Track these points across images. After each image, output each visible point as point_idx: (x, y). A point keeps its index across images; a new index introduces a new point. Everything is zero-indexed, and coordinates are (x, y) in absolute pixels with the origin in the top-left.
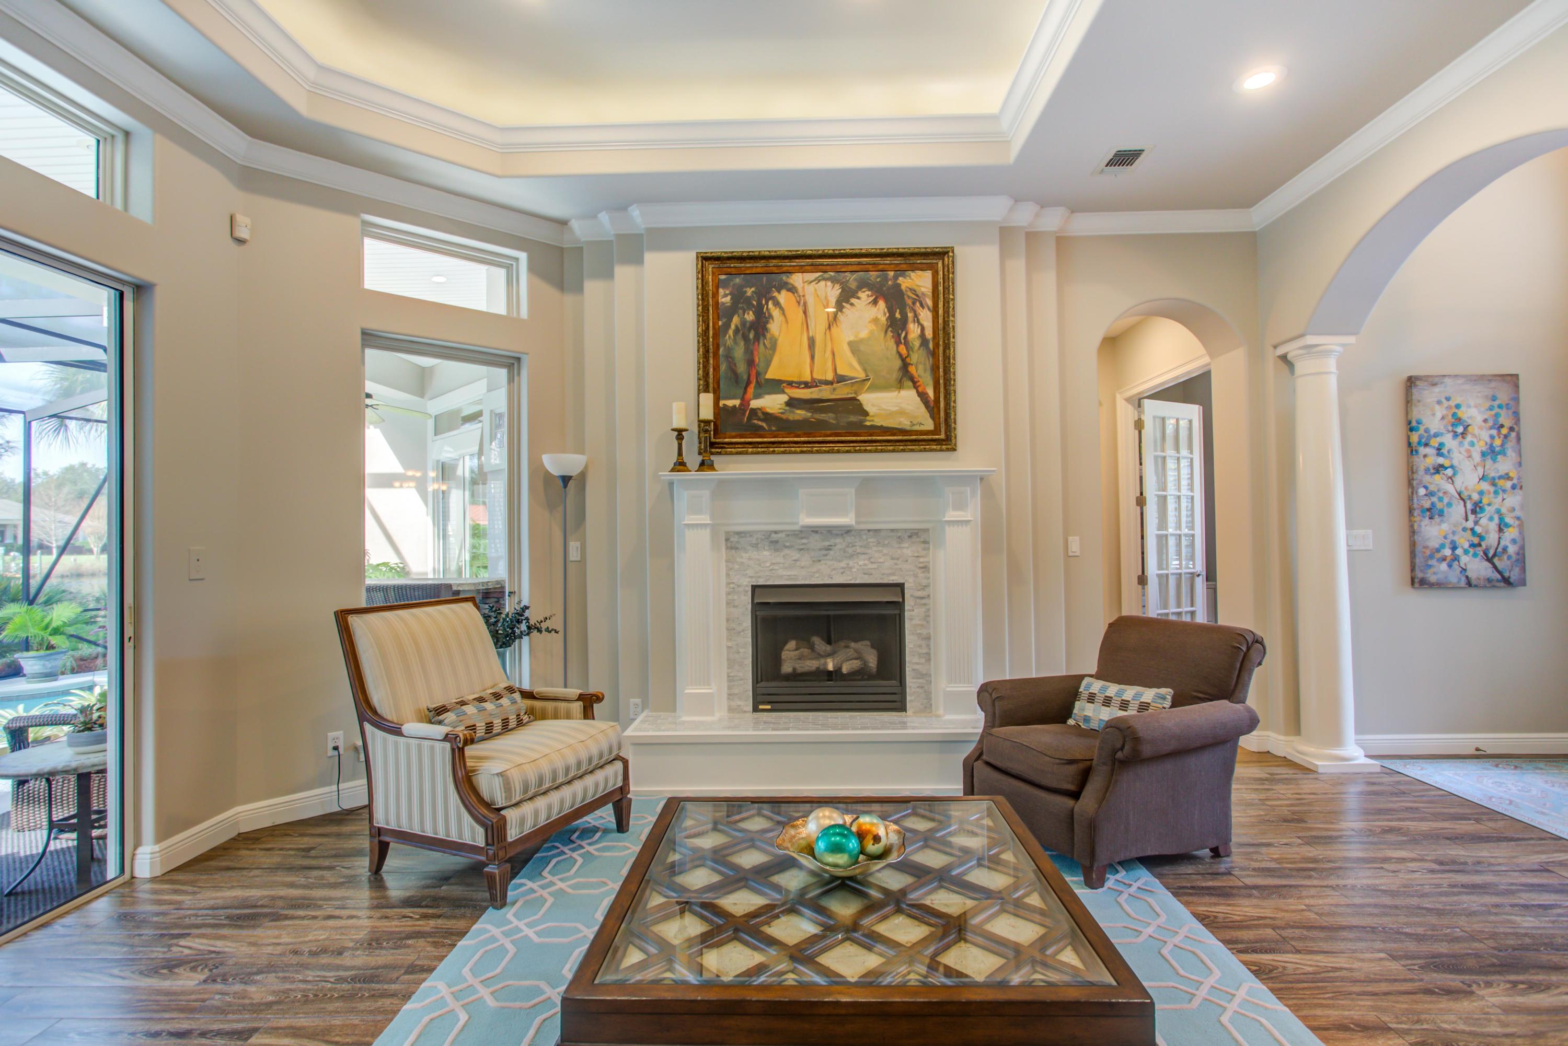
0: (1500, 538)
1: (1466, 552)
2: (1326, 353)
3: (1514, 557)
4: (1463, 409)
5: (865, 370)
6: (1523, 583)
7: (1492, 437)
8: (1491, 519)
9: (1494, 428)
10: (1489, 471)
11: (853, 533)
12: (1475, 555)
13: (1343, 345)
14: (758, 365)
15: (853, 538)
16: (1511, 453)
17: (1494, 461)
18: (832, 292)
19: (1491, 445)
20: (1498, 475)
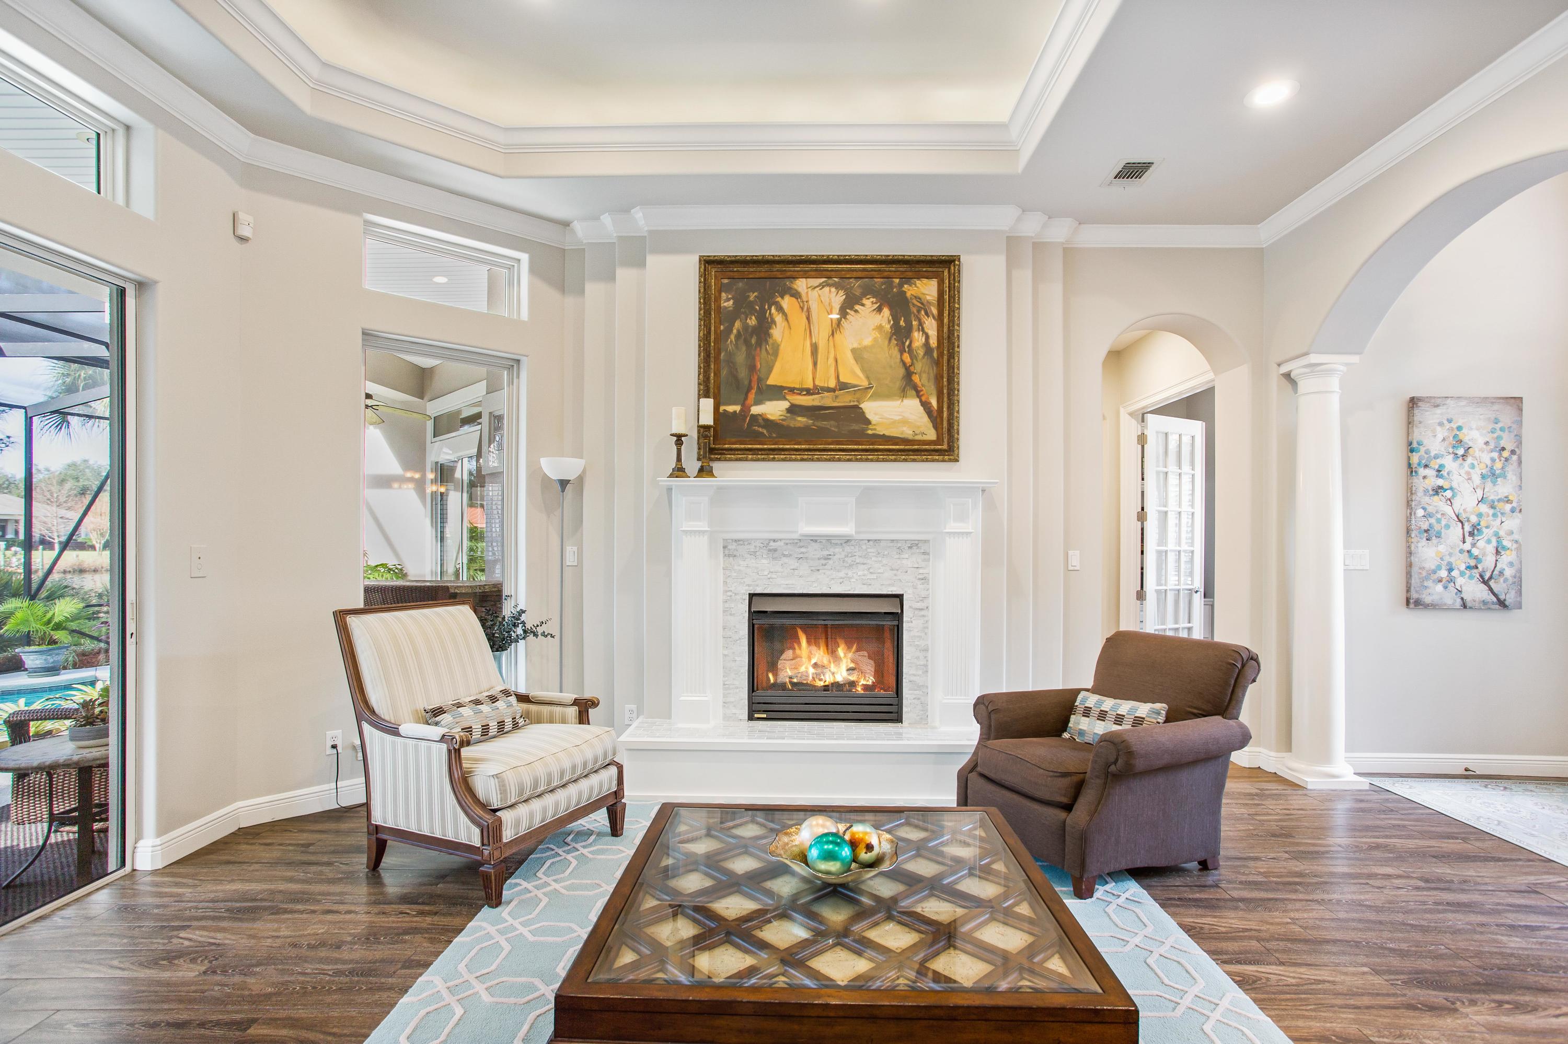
0: (1497, 561)
1: (1462, 574)
2: (1331, 372)
3: (1511, 580)
4: (1464, 431)
5: (868, 378)
6: (1519, 606)
7: (1493, 460)
8: (1488, 542)
9: (1496, 451)
10: (1488, 494)
11: (853, 542)
12: (1471, 577)
13: (1346, 364)
14: (759, 370)
15: (853, 548)
16: (1511, 476)
17: (1494, 483)
18: (836, 298)
19: (1492, 468)
20: (1497, 498)
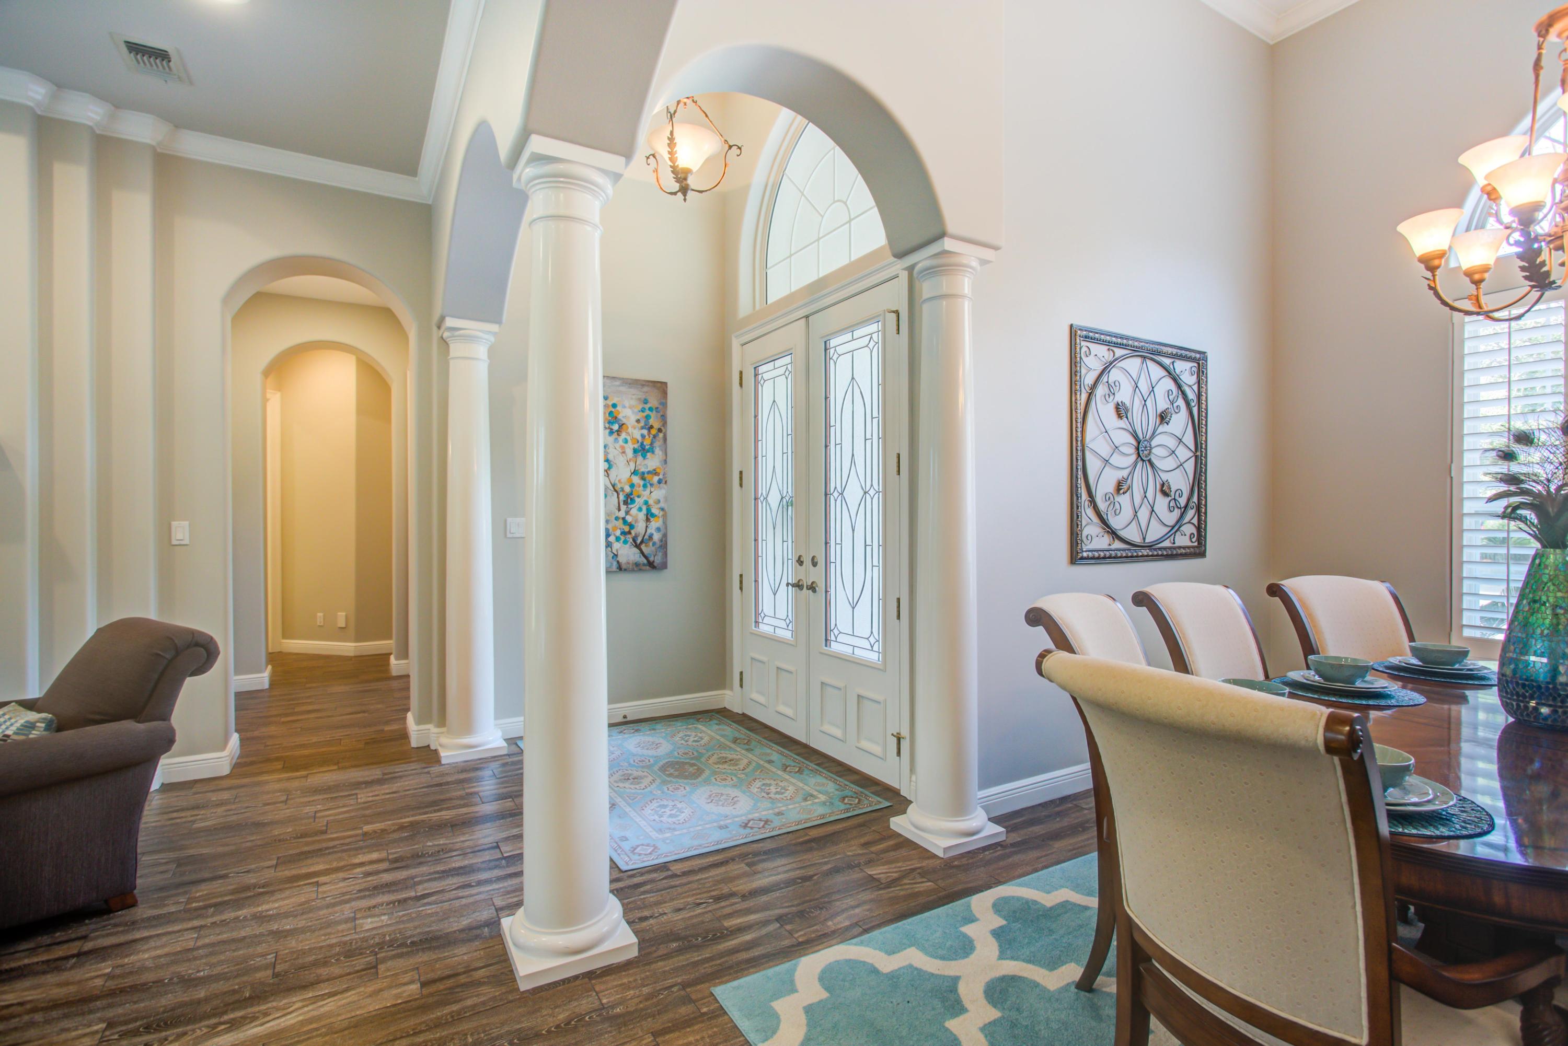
0: (647, 527)
1: (618, 539)
3: (658, 544)
4: (619, 408)
6: (664, 566)
7: (643, 436)
8: (640, 509)
9: (645, 428)
10: (640, 467)
12: (625, 542)
16: (658, 451)
17: (644, 457)
19: (642, 444)
20: (647, 470)
